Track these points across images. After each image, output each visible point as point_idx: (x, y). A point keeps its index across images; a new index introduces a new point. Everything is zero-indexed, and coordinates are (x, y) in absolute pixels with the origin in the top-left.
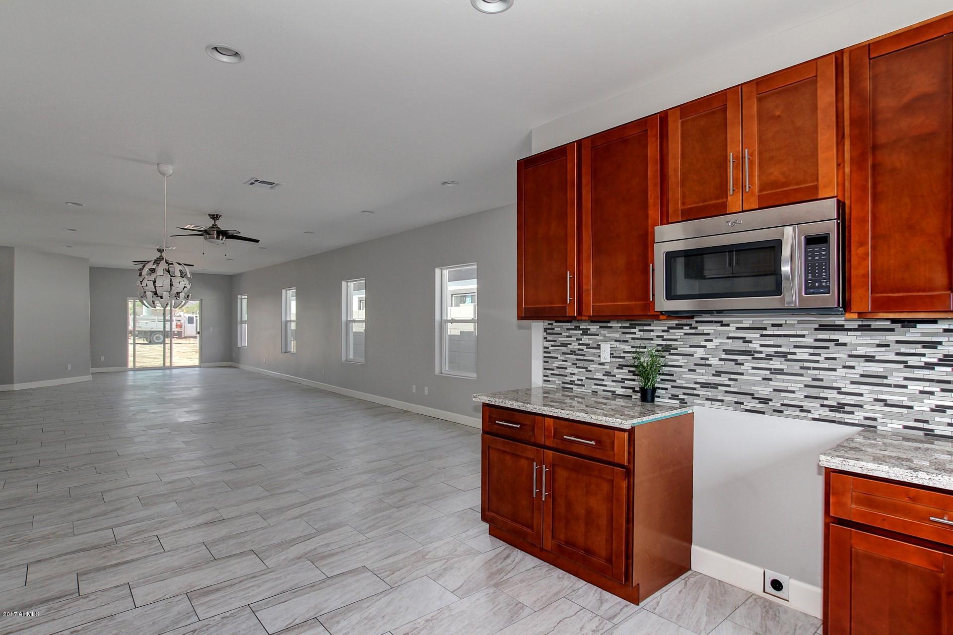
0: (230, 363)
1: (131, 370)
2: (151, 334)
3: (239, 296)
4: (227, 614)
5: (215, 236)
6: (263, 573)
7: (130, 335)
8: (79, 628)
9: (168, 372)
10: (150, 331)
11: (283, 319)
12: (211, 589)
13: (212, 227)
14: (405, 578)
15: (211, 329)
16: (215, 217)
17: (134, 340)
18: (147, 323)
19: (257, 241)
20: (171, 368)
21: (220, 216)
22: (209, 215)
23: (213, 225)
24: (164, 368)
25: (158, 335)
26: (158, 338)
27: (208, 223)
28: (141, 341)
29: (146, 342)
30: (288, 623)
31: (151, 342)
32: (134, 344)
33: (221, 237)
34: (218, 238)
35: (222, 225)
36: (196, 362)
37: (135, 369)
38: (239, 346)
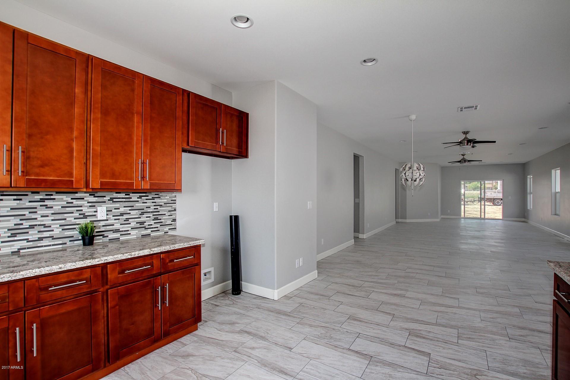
0: (523, 219)
1: (463, 218)
2: (494, 200)
3: (528, 176)
4: (349, 331)
5: (466, 144)
6: (383, 325)
7: (482, 200)
8: (316, 307)
9: (482, 221)
10: (493, 198)
11: (553, 191)
12: (358, 319)
13: (464, 139)
14: (443, 375)
15: (510, 198)
16: (466, 133)
17: (485, 203)
18: (491, 194)
19: (495, 142)
20: (484, 219)
21: (469, 132)
22: (462, 132)
23: (465, 137)
24: (480, 218)
25: (498, 201)
26: (498, 202)
27: (462, 137)
28: (488, 204)
29: (491, 204)
30: (360, 350)
31: (494, 204)
32: (485, 205)
33: (469, 144)
34: (467, 144)
35: (470, 137)
36: (501, 218)
37: (465, 218)
38: (528, 209)
